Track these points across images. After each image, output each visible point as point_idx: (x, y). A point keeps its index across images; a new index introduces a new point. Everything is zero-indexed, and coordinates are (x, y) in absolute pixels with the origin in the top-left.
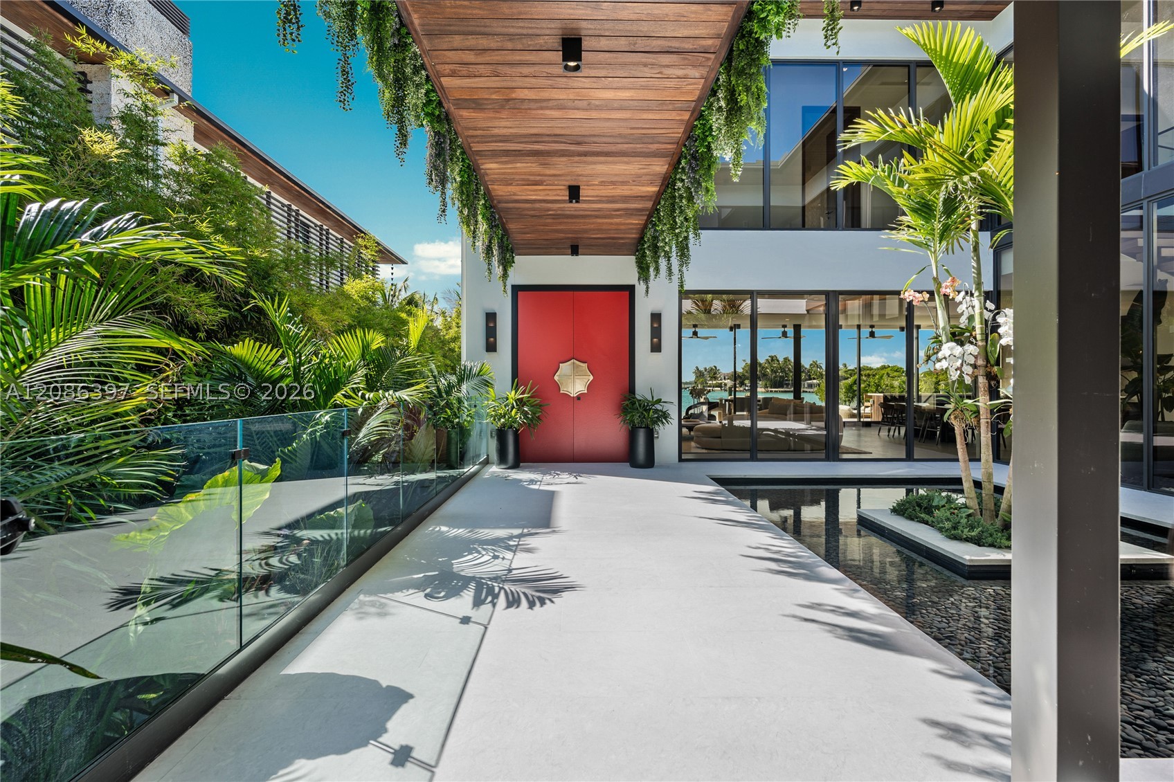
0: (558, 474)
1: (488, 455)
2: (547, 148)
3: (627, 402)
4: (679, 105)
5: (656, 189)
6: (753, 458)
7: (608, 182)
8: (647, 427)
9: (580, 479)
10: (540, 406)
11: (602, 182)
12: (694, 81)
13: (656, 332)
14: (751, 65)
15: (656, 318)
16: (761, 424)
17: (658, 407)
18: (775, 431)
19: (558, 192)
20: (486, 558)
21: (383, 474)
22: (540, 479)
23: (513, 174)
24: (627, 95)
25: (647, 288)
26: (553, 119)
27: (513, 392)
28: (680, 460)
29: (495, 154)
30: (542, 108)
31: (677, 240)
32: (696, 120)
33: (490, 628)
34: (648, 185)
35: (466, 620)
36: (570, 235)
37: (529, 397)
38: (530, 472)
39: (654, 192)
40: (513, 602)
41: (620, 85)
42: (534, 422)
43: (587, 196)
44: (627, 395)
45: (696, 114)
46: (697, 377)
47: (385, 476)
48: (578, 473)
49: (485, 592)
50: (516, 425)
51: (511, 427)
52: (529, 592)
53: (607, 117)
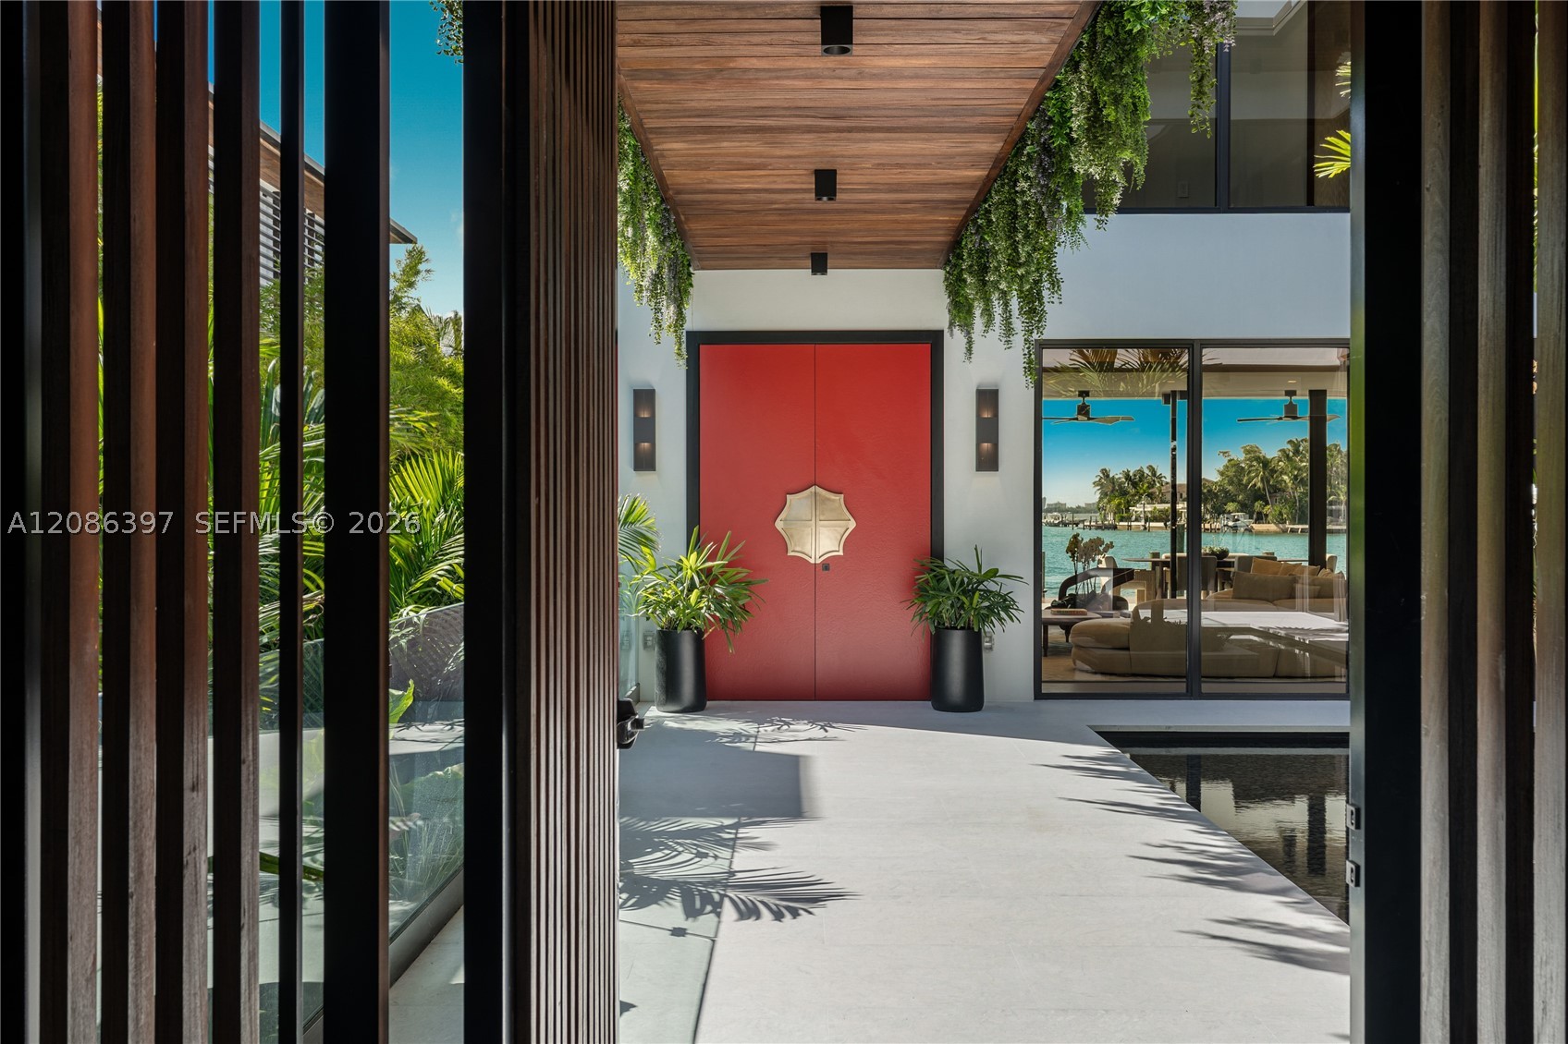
0: (788, 724)
1: (638, 685)
2: (780, 123)
3: (926, 576)
4: (1017, 73)
5: (980, 173)
6: (1193, 693)
7: (891, 165)
8: (968, 628)
9: (832, 732)
10: (747, 583)
11: (879, 164)
12: (1039, 46)
13: (988, 430)
14: (1122, 62)
15: (988, 398)
16: (1211, 618)
17: (991, 586)
18: (1264, 633)
19: (795, 178)
20: (686, 856)
21: (431, 722)
22: (753, 732)
23: (712, 155)
24: (927, 62)
25: (970, 342)
26: (794, 90)
27: (694, 556)
28: (1039, 695)
29: (684, 132)
30: (777, 78)
31: (1021, 286)
32: (1049, 90)
33: (719, 941)
34: (967, 168)
35: (678, 932)
36: (809, 239)
37: (724, 566)
38: (729, 718)
39: (979, 177)
40: (747, 912)
41: (915, 52)
42: (733, 615)
43: (849, 184)
44: (927, 561)
45: (1047, 82)
46: (1104, 494)
47: (438, 726)
48: (827, 721)
49: (699, 899)
50: (699, 623)
51: (688, 627)
52: (771, 901)
53: (890, 86)
